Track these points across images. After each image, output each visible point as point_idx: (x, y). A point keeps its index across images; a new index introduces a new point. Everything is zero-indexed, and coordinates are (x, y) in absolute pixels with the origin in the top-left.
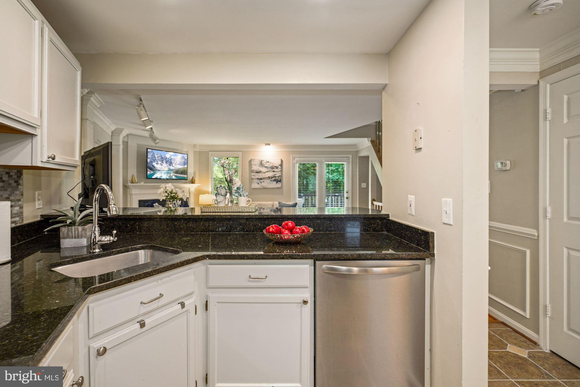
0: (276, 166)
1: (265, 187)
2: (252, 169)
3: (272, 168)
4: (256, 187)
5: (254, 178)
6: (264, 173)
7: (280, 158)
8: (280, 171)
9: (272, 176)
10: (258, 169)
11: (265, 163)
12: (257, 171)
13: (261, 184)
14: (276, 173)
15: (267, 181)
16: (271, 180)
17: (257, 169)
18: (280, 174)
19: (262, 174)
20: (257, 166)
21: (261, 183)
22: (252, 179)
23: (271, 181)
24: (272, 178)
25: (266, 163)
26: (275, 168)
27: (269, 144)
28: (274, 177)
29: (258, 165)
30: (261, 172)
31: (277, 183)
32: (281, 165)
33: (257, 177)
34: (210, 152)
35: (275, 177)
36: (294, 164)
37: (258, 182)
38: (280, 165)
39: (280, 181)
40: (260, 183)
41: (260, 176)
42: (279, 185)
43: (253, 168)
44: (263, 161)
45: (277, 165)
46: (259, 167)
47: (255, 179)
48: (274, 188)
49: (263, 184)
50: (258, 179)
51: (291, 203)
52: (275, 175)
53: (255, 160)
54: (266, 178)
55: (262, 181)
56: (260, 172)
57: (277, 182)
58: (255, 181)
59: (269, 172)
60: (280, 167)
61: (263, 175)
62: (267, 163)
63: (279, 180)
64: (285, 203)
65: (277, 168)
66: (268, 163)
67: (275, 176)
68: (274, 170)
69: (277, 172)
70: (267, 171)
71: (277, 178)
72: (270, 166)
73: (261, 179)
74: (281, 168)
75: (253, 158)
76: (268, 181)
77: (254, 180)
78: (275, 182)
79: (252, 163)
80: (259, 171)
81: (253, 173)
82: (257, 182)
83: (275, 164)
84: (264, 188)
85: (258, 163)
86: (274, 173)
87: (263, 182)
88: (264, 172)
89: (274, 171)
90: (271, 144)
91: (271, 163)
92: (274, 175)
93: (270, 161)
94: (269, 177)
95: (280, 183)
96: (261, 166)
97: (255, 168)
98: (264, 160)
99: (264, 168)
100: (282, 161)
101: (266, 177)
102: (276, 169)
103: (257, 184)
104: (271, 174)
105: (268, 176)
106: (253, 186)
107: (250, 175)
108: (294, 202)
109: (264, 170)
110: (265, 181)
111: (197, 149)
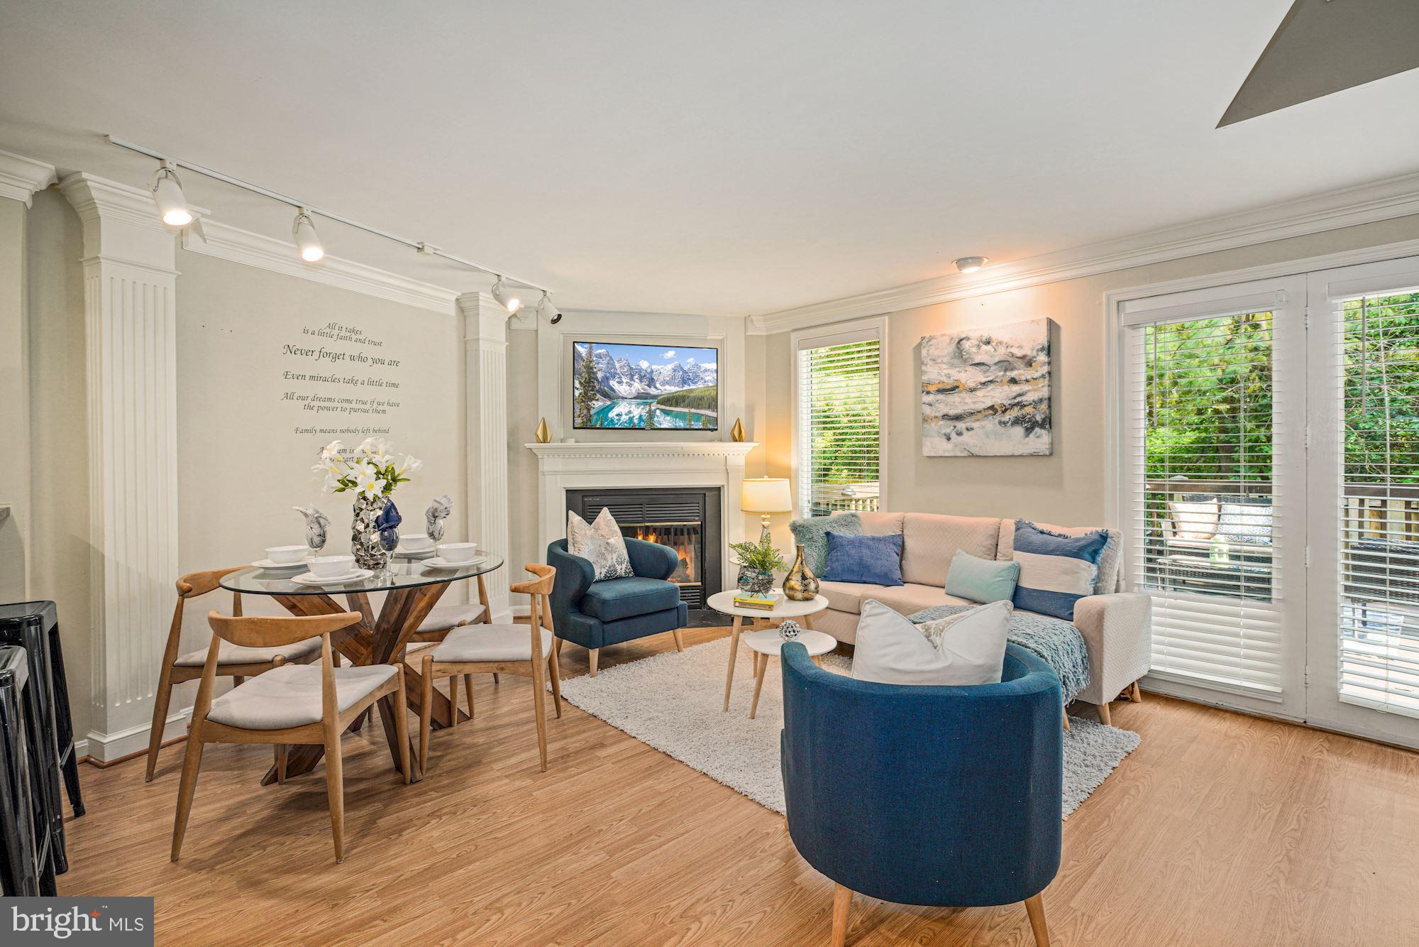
0: (1023, 357)
1: (976, 451)
2: (925, 378)
3: (1006, 365)
4: (941, 454)
5: (933, 414)
6: (972, 390)
7: (1043, 317)
8: (1043, 376)
9: (1007, 402)
10: (948, 376)
11: (974, 350)
12: (941, 386)
13: (960, 438)
14: (1026, 387)
15: (983, 427)
16: (1000, 422)
17: (944, 379)
18: (1044, 393)
19: (964, 394)
20: (942, 362)
21: (960, 434)
22: (925, 420)
23: (1003, 423)
24: (1004, 412)
25: (979, 347)
26: (1020, 364)
27: (977, 260)
28: (1013, 406)
29: (945, 360)
30: (957, 387)
31: (1027, 436)
32: (1050, 349)
33: (944, 409)
34: (793, 335)
35: (1021, 406)
36: (1121, 337)
37: (948, 431)
38: (1042, 349)
39: (1047, 423)
40: (953, 435)
41: (956, 404)
42: (1040, 441)
43: (925, 372)
44: (964, 341)
45: (1027, 351)
46: (952, 366)
47: (936, 417)
48: (1013, 456)
49: (967, 437)
50: (945, 417)
52: (1020, 395)
53: (933, 342)
54: (979, 412)
55: (961, 425)
56: (954, 389)
57: (1029, 431)
58: (934, 426)
59: (991, 387)
60: (1043, 357)
61: (968, 400)
62: (984, 347)
63: (1039, 418)
64: (1056, 530)
65: (1029, 364)
66: (989, 348)
67: (1019, 399)
68: (1014, 374)
69: (1027, 381)
70: (984, 384)
71: (1029, 410)
72: (997, 360)
73: (958, 418)
74: (1049, 363)
75: (927, 335)
76: (990, 424)
77: (933, 424)
78: (1019, 430)
79: (924, 352)
80: (949, 383)
81: (928, 393)
82: (943, 431)
83: (1020, 347)
84: (972, 456)
85: (946, 351)
86: (1016, 389)
87: (965, 431)
88: (972, 385)
89: (1013, 381)
90: (986, 260)
91: (1001, 343)
92: (1015, 398)
93: (996, 336)
94: (992, 407)
95: (1043, 432)
96: (956, 361)
97: (937, 373)
98: (971, 335)
99: (969, 368)
100: (1052, 326)
101: (980, 406)
102: (1021, 371)
103: (944, 440)
104: (1000, 395)
105: (990, 404)
106: (927, 451)
107: (919, 404)
109: (969, 377)
110: (975, 425)
111: (759, 329)
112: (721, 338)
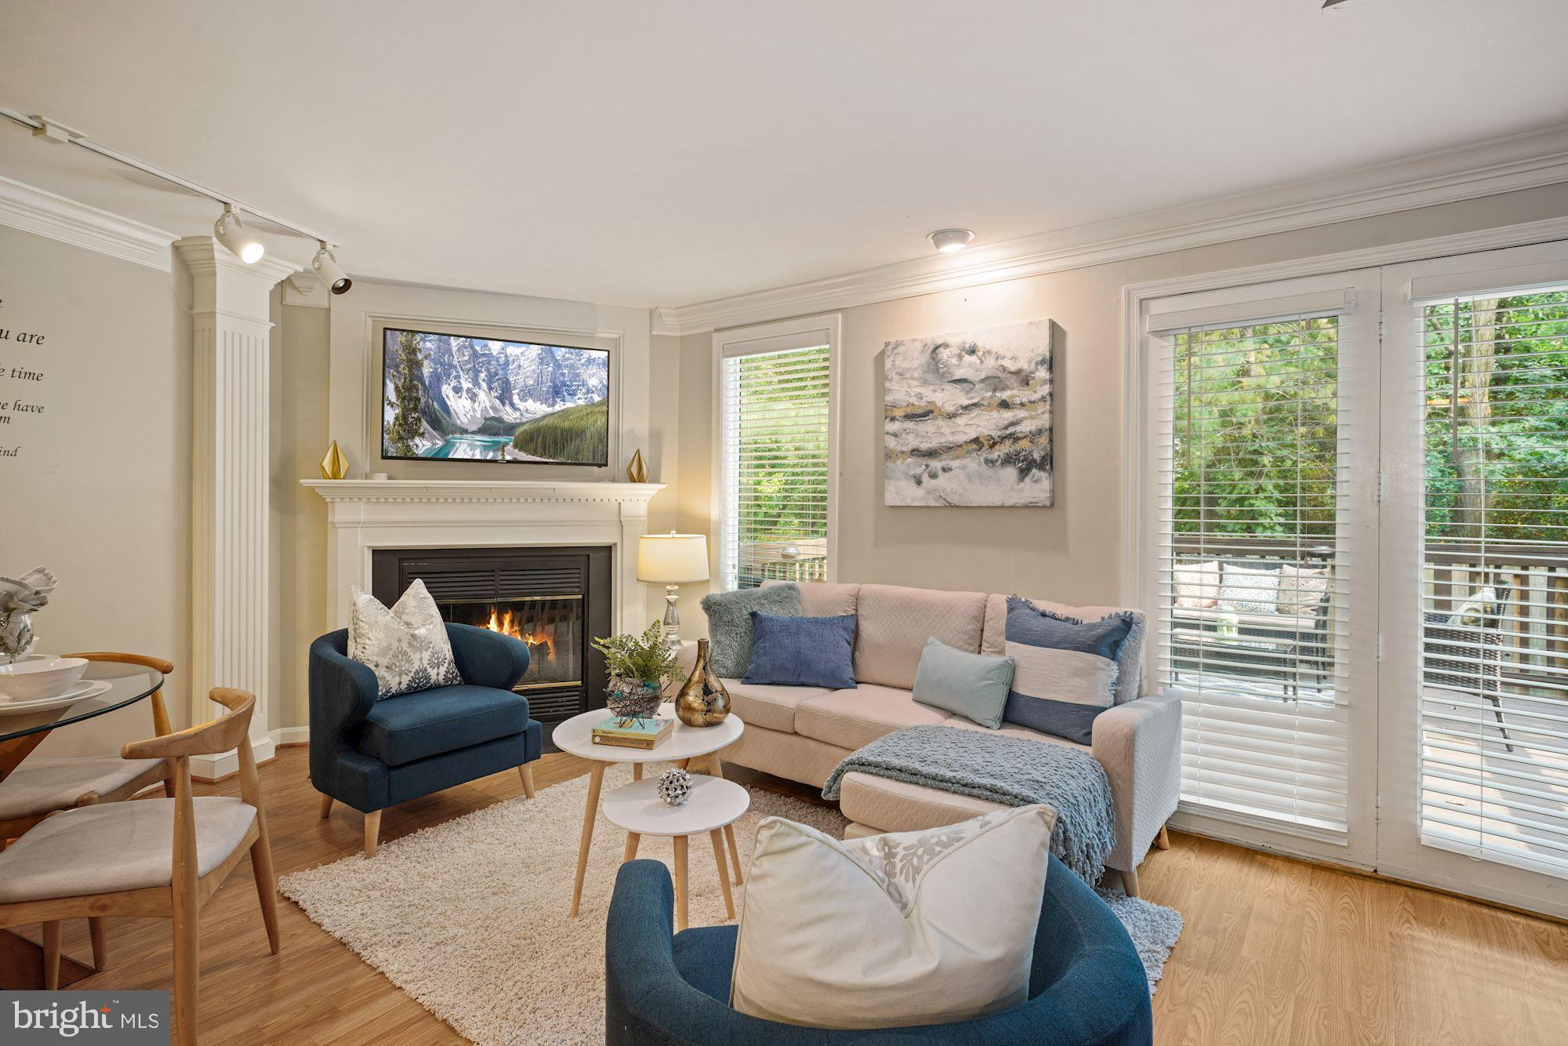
0: (1018, 372)
1: (954, 499)
2: (889, 398)
3: (995, 382)
4: (908, 502)
5: (899, 448)
6: (951, 416)
7: (1044, 318)
8: (1043, 399)
9: (996, 434)
10: (920, 396)
11: (954, 361)
12: (909, 410)
13: (934, 482)
14: (1021, 413)
15: (964, 467)
16: (987, 461)
17: (914, 400)
18: (1044, 421)
19: (940, 422)
20: (912, 378)
21: (933, 476)
22: (889, 455)
23: (990, 462)
24: (992, 446)
25: (960, 357)
26: (1013, 381)
27: (959, 234)
28: (1003, 438)
29: (916, 374)
30: (931, 412)
31: (1022, 479)
32: (1053, 362)
33: (913, 442)
34: (716, 336)
35: (1015, 438)
36: (1143, 347)
37: (919, 471)
38: (1042, 362)
39: (1048, 462)
40: (925, 478)
41: (931, 434)
42: (1037, 488)
43: (890, 391)
44: (941, 349)
45: (1023, 364)
46: (925, 382)
47: (902, 452)
48: (1002, 507)
49: (943, 481)
50: (915, 452)
51: (1094, 614)
52: (1013, 424)
53: (901, 349)
54: (960, 446)
55: (936, 464)
56: (926, 414)
57: (1024, 473)
58: (900, 465)
59: (975, 412)
60: (1043, 373)
61: (946, 430)
62: (967, 358)
63: (1036, 456)
64: (1061, 610)
65: (1025, 380)
66: (973, 359)
67: (1011, 430)
68: (1005, 395)
69: (1022, 405)
70: (966, 408)
71: (1024, 444)
72: (983, 375)
73: (931, 454)
74: (1051, 381)
75: (893, 340)
76: (973, 463)
77: (899, 462)
78: (1011, 473)
79: (888, 363)
80: (921, 405)
81: (893, 419)
82: (912, 472)
83: (1014, 358)
84: (951, 506)
85: (916, 364)
86: (1008, 415)
87: (940, 472)
88: (950, 409)
89: (1005, 405)
90: (972, 236)
91: (989, 352)
92: (1006, 428)
93: (982, 344)
94: (976, 440)
95: (1043, 475)
96: (930, 377)
97: (902, 393)
98: (952, 341)
99: (948, 387)
100: (1056, 333)
101: (961, 439)
102: (1015, 392)
103: (913, 483)
104: (987, 423)
105: (973, 435)
106: (891, 499)
107: (880, 434)
108: (1113, 610)
109: (947, 398)
110: (955, 464)
111: (670, 326)
112: (616, 336)
